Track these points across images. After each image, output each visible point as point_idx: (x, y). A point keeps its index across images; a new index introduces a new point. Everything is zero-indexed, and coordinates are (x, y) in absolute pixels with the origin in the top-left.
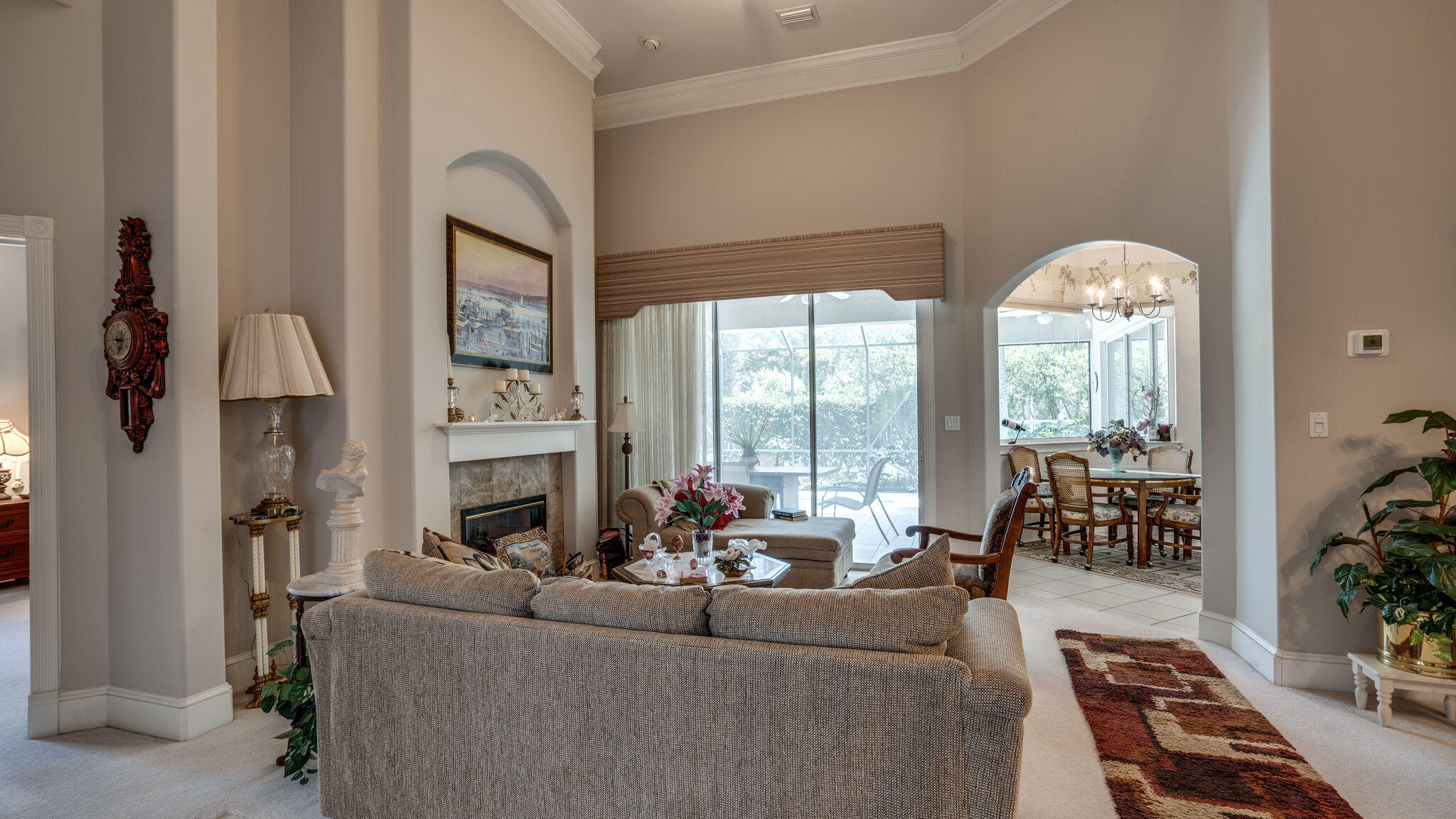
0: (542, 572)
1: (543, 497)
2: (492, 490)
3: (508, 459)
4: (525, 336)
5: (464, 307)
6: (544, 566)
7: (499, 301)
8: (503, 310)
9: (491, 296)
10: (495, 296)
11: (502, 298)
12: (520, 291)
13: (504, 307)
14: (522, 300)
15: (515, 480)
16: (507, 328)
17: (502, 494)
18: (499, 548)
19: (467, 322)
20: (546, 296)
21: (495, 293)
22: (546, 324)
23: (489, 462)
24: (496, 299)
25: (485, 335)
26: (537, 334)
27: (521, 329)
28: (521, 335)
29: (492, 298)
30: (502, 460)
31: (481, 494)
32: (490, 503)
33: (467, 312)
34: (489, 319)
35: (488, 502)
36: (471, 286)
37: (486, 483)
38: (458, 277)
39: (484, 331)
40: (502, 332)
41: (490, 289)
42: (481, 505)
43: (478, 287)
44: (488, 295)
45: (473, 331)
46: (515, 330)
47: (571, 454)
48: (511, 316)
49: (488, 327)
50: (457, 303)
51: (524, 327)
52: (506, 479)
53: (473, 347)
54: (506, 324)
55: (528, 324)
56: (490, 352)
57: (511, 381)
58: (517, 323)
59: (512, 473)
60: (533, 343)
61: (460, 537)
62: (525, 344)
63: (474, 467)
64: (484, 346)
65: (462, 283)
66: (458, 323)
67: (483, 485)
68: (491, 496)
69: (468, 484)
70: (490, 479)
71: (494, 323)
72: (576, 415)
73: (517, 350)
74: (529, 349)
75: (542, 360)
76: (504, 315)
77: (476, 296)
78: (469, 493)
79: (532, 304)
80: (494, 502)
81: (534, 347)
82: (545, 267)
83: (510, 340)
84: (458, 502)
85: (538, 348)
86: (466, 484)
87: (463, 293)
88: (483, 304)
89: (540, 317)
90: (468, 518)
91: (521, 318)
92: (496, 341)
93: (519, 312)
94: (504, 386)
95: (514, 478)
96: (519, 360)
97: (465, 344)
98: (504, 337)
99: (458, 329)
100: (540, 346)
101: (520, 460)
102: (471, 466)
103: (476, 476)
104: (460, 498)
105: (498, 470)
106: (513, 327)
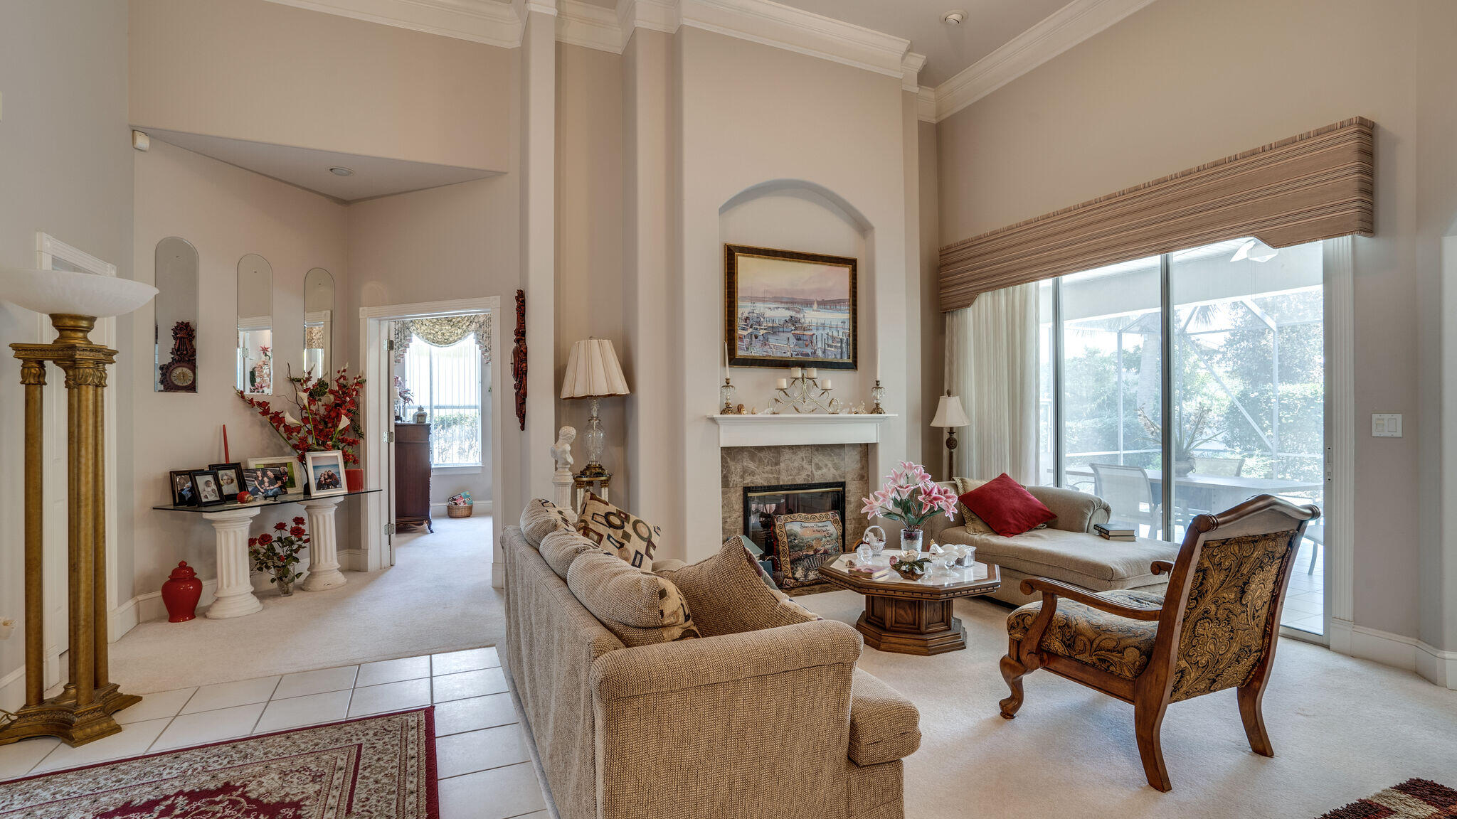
0: (819, 551)
1: (843, 485)
2: (779, 472)
3: (799, 447)
4: (819, 338)
5: (747, 319)
6: (824, 546)
7: (788, 309)
8: (791, 317)
9: (777, 306)
10: (783, 305)
11: (791, 306)
12: (812, 298)
13: (793, 314)
14: (815, 306)
15: (806, 466)
16: (796, 332)
17: (791, 477)
18: (779, 523)
19: (750, 330)
20: (847, 297)
21: (782, 302)
22: (847, 325)
23: (777, 450)
24: (783, 308)
25: (770, 340)
26: (835, 334)
27: (814, 332)
28: (814, 337)
29: (779, 308)
30: (791, 447)
31: (766, 475)
32: (776, 484)
33: (750, 322)
34: (774, 325)
35: (774, 483)
36: (754, 300)
37: (772, 466)
38: (740, 293)
39: (769, 337)
40: (790, 335)
41: (776, 300)
42: (766, 484)
43: (763, 300)
44: (773, 305)
45: (756, 337)
46: (805, 333)
47: (875, 445)
48: (802, 321)
49: (774, 333)
50: (739, 316)
51: (817, 329)
52: (796, 464)
53: (757, 351)
54: (796, 329)
55: (824, 326)
56: (777, 354)
57: (796, 379)
58: (810, 326)
59: (803, 460)
60: (830, 342)
61: (741, 510)
62: (819, 345)
63: (759, 452)
64: (769, 350)
65: (744, 299)
66: (740, 332)
67: (769, 468)
68: (778, 479)
69: (752, 466)
70: (777, 464)
71: (781, 329)
72: (877, 409)
73: (809, 351)
74: (825, 349)
75: (842, 358)
76: (794, 321)
77: (760, 308)
78: (753, 474)
79: (828, 307)
80: (781, 483)
81: (831, 346)
82: (845, 271)
83: (800, 342)
84: (740, 480)
85: (836, 347)
86: (750, 465)
87: (746, 307)
88: (768, 314)
89: (838, 319)
90: (750, 495)
91: (814, 321)
92: (783, 344)
93: (811, 316)
94: (784, 383)
95: (805, 464)
96: (811, 359)
97: (748, 349)
98: (793, 340)
99: (740, 338)
100: (839, 345)
101: (814, 449)
102: (755, 451)
103: (760, 460)
104: (742, 477)
105: (787, 456)
106: (805, 330)
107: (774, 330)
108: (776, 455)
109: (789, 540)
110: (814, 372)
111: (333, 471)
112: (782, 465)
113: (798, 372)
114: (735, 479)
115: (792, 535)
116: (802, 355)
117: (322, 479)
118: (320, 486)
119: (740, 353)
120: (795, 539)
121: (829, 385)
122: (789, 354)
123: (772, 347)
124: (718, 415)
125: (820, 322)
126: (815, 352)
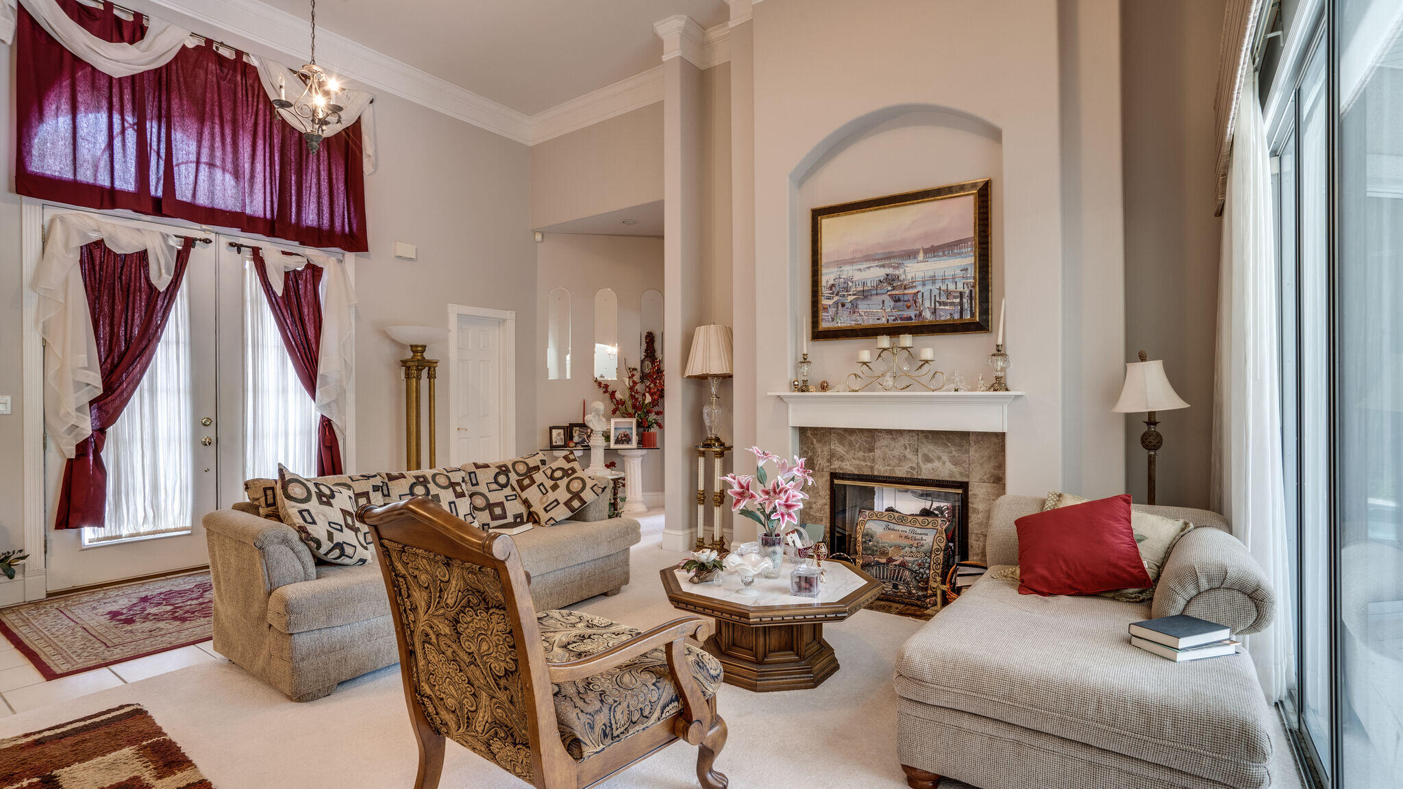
1: (965, 485)
2: (873, 460)
3: (900, 432)
4: (927, 295)
5: (832, 286)
7: (883, 266)
8: (887, 275)
9: (867, 266)
10: (876, 263)
11: (887, 262)
12: (918, 246)
13: (890, 271)
14: (921, 256)
15: (910, 456)
16: (894, 292)
17: (889, 468)
19: (836, 298)
20: (973, 235)
21: (874, 260)
22: (971, 273)
23: (872, 434)
24: (877, 266)
25: (860, 306)
26: (952, 287)
27: (920, 288)
28: (920, 295)
29: (870, 267)
30: (889, 432)
31: (857, 462)
32: (870, 473)
33: (836, 290)
34: (866, 288)
35: (867, 472)
36: (840, 263)
37: (864, 452)
39: (859, 302)
40: (886, 298)
41: (868, 258)
42: (856, 472)
43: (851, 262)
45: (843, 305)
46: (906, 292)
47: (1005, 434)
48: (902, 277)
49: (865, 297)
50: (824, 283)
52: (896, 453)
53: (845, 321)
54: (894, 288)
55: (933, 280)
56: (869, 322)
57: (884, 349)
58: (912, 282)
59: (905, 448)
60: (943, 299)
61: (828, 497)
62: (927, 304)
63: (850, 435)
64: (859, 318)
65: (829, 265)
66: (825, 302)
67: (861, 454)
68: (872, 468)
69: (840, 450)
70: (872, 450)
71: (874, 292)
72: (999, 384)
73: (912, 313)
74: (935, 309)
75: (961, 317)
76: (890, 280)
77: (848, 271)
78: (841, 459)
79: (941, 254)
80: (876, 473)
81: (945, 304)
83: (899, 304)
84: (827, 464)
85: (952, 304)
86: (838, 449)
87: (832, 273)
88: (858, 276)
89: (960, 267)
90: (836, 482)
91: (919, 275)
92: (876, 309)
93: (914, 270)
94: (867, 356)
95: (909, 453)
96: (914, 322)
97: (833, 320)
98: (890, 303)
99: (824, 308)
100: (958, 300)
101: (921, 436)
102: (845, 434)
103: (851, 444)
104: (829, 461)
105: (884, 442)
106: (905, 289)
107: (865, 295)
108: (870, 440)
110: (909, 340)
111: (628, 432)
112: (878, 452)
113: (885, 341)
114: (821, 462)
116: (901, 319)
117: (620, 437)
118: (618, 442)
119: (824, 325)
121: (930, 354)
122: (884, 320)
123: (863, 314)
124: (785, 392)
125: (928, 274)
126: (920, 314)
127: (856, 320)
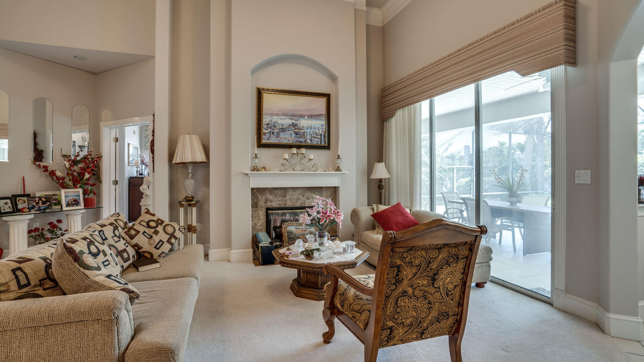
2: (286, 201)
3: (297, 188)
4: (308, 133)
7: (291, 119)
8: (293, 123)
9: (285, 118)
10: (288, 117)
11: (292, 118)
12: (305, 113)
14: (306, 117)
16: (295, 131)
17: (292, 203)
18: (284, 226)
19: (270, 130)
20: (325, 113)
21: (287, 116)
22: (324, 127)
23: (285, 189)
24: (289, 119)
25: (281, 135)
26: (317, 131)
27: (306, 130)
29: (286, 118)
30: (293, 188)
31: (279, 202)
33: (270, 126)
34: (283, 127)
35: (283, 206)
36: (272, 115)
37: (282, 198)
38: (265, 111)
39: (280, 133)
40: (292, 132)
41: (284, 115)
42: (278, 207)
43: (278, 115)
45: (273, 133)
46: (300, 131)
47: (338, 187)
48: (299, 125)
49: (283, 131)
50: (264, 122)
51: (307, 129)
52: (295, 197)
53: (273, 140)
54: (295, 129)
55: (311, 128)
56: (285, 142)
57: (294, 154)
58: (303, 128)
59: (299, 195)
60: (315, 136)
61: (265, 219)
62: (309, 137)
63: (275, 190)
64: (280, 140)
65: (267, 114)
66: (264, 131)
67: (280, 198)
68: (285, 204)
69: (271, 197)
70: (285, 196)
71: (287, 129)
72: (338, 169)
73: (303, 140)
74: (311, 139)
75: (321, 143)
76: (294, 125)
77: (275, 119)
78: (271, 201)
79: (314, 118)
80: (287, 206)
81: (315, 138)
82: (324, 100)
83: (298, 135)
84: (264, 204)
85: (318, 138)
86: (270, 197)
87: (268, 118)
88: (280, 122)
89: (320, 124)
90: (269, 212)
91: (306, 125)
92: (288, 137)
93: (304, 123)
94: (287, 156)
95: (300, 197)
96: (303, 144)
97: (268, 139)
98: (293, 135)
99: (264, 134)
100: (320, 137)
101: (305, 189)
102: (272, 190)
103: (275, 194)
104: (265, 203)
105: (290, 192)
106: (300, 130)
107: (283, 130)
108: (284, 192)
109: (288, 235)
110: (303, 151)
111: (76, 198)
112: (288, 197)
113: (294, 151)
114: (261, 203)
115: (290, 232)
116: (299, 142)
117: (70, 202)
118: (68, 205)
119: (264, 141)
120: (291, 235)
121: (312, 157)
122: (291, 142)
123: (282, 138)
124: (249, 172)
125: (309, 125)
126: (306, 140)
127: (279, 141)
